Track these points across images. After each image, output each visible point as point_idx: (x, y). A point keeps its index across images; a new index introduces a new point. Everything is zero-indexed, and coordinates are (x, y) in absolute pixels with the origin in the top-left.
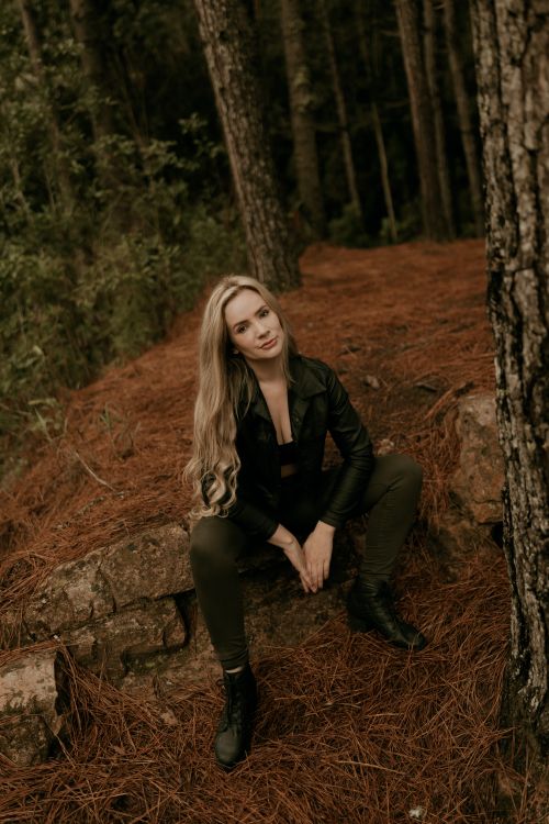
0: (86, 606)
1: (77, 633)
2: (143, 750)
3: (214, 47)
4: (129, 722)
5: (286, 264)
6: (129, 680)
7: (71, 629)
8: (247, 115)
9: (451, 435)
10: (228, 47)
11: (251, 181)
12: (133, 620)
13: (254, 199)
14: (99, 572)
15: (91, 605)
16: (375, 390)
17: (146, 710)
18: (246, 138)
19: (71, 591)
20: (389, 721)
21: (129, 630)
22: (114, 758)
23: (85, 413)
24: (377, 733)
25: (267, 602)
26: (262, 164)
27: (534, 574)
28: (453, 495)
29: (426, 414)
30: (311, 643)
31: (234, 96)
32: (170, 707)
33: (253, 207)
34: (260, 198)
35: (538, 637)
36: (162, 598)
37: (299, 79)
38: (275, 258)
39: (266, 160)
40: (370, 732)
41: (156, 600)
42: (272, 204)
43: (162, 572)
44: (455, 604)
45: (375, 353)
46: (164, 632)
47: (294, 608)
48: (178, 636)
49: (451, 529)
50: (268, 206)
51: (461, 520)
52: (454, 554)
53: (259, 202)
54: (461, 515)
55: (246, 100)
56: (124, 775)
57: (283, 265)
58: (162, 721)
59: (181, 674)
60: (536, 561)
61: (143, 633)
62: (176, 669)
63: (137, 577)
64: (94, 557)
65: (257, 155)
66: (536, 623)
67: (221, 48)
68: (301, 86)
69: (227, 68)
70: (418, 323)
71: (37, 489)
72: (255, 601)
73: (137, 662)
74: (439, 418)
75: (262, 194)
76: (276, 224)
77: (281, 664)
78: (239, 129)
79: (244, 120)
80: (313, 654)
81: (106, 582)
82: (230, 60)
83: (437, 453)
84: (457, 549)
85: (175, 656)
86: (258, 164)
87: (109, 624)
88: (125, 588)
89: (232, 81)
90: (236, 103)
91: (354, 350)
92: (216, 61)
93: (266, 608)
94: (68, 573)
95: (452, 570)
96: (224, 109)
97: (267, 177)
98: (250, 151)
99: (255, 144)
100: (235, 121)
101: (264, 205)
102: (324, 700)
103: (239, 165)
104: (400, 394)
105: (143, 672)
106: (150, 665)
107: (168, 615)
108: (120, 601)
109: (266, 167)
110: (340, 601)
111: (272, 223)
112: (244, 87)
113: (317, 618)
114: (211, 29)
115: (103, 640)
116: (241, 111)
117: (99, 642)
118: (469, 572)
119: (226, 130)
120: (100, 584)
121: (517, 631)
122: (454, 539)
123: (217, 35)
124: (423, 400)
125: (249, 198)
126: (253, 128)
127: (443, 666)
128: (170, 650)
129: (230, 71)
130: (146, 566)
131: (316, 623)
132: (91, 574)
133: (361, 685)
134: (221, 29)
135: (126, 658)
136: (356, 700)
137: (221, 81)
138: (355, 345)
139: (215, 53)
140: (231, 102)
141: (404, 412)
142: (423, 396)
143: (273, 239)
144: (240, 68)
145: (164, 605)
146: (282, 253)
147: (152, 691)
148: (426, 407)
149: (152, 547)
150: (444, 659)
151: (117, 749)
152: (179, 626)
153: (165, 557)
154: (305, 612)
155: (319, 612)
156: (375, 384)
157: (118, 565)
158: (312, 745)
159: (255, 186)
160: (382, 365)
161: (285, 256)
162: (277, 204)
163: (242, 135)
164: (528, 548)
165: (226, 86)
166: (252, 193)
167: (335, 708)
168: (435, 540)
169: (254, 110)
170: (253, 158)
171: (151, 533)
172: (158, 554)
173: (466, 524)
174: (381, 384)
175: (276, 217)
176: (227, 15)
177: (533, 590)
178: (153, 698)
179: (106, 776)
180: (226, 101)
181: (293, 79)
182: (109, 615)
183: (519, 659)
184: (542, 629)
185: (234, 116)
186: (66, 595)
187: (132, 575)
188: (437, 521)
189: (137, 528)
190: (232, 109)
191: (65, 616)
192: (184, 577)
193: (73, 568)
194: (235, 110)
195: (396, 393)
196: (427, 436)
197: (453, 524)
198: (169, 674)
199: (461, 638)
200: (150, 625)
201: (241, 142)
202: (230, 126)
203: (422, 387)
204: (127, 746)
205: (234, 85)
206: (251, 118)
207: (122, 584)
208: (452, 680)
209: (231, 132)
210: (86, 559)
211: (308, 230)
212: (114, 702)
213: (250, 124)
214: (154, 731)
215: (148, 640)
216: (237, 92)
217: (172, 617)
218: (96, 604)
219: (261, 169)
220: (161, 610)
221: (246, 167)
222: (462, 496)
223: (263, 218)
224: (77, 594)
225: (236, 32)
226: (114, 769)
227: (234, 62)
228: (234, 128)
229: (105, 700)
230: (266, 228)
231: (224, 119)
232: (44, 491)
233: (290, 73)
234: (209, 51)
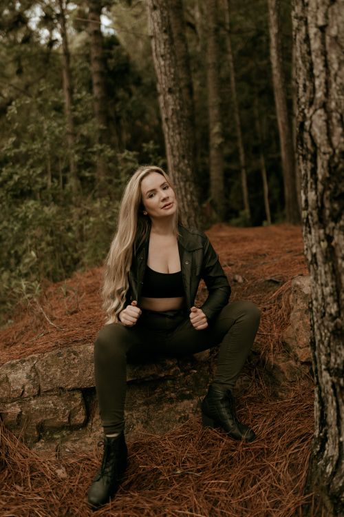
0: (20, 387)
1: (9, 405)
2: (36, 491)
3: (164, 96)
4: (31, 472)
5: (196, 222)
6: (40, 445)
7: (6, 403)
8: (180, 134)
9: (286, 306)
10: (173, 97)
11: (179, 171)
12: (50, 402)
13: (179, 182)
14: (33, 367)
15: (23, 387)
16: (240, 284)
17: (46, 466)
18: (178, 146)
19: (11, 377)
20: (222, 486)
21: (46, 408)
22: (14, 493)
23: (55, 294)
24: (210, 494)
25: (146, 404)
26: (186, 162)
27: (328, 355)
28: (284, 344)
29: (271, 295)
30: (173, 434)
31: (173, 123)
32: (64, 466)
33: (178, 187)
34: (182, 181)
35: (332, 412)
36: (73, 389)
37: (216, 129)
38: (189, 218)
39: (189, 160)
40: (206, 493)
41: (69, 391)
42: (190, 186)
43: (77, 372)
44: (280, 412)
45: (243, 266)
46: (70, 414)
47: (165, 409)
48: (80, 418)
49: (281, 365)
50: (187, 186)
51: (288, 360)
52: (283, 383)
53: (182, 184)
54: (289, 357)
55: (180, 126)
56: (17, 504)
57: (193, 222)
58: (56, 474)
59: (77, 445)
60: (329, 345)
61: (55, 412)
62: (75, 441)
63: (59, 374)
64: (33, 359)
65: (184, 157)
66: (330, 398)
67: (168, 97)
68: (217, 133)
69: (171, 107)
70: (274, 253)
71: (13, 333)
72: (138, 402)
73: (48, 433)
74: (279, 297)
75: (185, 179)
76: (191, 197)
77: (149, 444)
78: (174, 141)
79: (178, 137)
80: (174, 442)
81: (37, 374)
82: (173, 103)
83: (276, 318)
84: (285, 379)
85: (75, 433)
86: (184, 162)
87: (33, 402)
88: (49, 380)
89: (173, 114)
90: (174, 127)
91: (230, 265)
92: (165, 103)
93: (145, 407)
94: (13, 366)
95: (280, 394)
96: (167, 129)
97: (189, 170)
98: (180, 154)
99: (183, 151)
100: (172, 136)
101: (185, 185)
102: (175, 470)
103: (172, 162)
104: (255, 286)
105: (52, 440)
106: (56, 436)
107: (75, 402)
108: (44, 388)
109: (188, 164)
110: (199, 409)
111: (189, 196)
112: (179, 119)
113: (180, 418)
114: (164, 86)
115: (26, 412)
116: (177, 131)
117: (23, 413)
118: (292, 394)
119: (167, 141)
120: (33, 375)
121: (319, 413)
122: (283, 373)
123: (167, 89)
124: (270, 289)
125: (176, 180)
126: (183, 141)
127: (266, 451)
128: (72, 428)
129: (173, 109)
130: (66, 368)
131: (179, 422)
132: (28, 367)
133: (203, 462)
134: (170, 86)
135: (41, 428)
136: (198, 471)
137: (167, 114)
138: (231, 263)
139: (164, 99)
140: (171, 126)
141: (257, 295)
142: (271, 286)
143: (188, 206)
144: (178, 108)
145: (74, 395)
146: (193, 215)
147: (54, 454)
148: (272, 292)
149: (73, 356)
150: (266, 447)
151: (18, 487)
152: (82, 411)
153: (81, 364)
154: (172, 412)
155: (183, 414)
156: (240, 280)
157: (48, 365)
158: (161, 499)
159: (180, 174)
160: (247, 272)
161: (195, 217)
162: (193, 186)
163: (176, 144)
164: (323, 334)
165: (169, 117)
166: (178, 178)
167: (182, 475)
168: (270, 374)
169: (184, 131)
170: (181, 158)
171: (75, 348)
172: (76, 361)
173: (293, 363)
174: (244, 280)
175: (192, 194)
176: (174, 79)
177: (328, 369)
178: (53, 459)
179: (4, 503)
180: (168, 125)
181: (212, 129)
182: (34, 396)
183: (319, 437)
184: (335, 404)
185: (172, 133)
186: (7, 378)
187: (56, 372)
188: (272, 359)
189: (67, 344)
190: (171, 130)
191: (4, 393)
192: (91, 377)
193: (17, 363)
194: (173, 131)
195: (253, 285)
196: (271, 308)
197: (283, 362)
198: (69, 444)
199: (280, 435)
200: (61, 407)
201: (174, 149)
202: (169, 140)
203: (271, 281)
204: (26, 487)
205: (174, 116)
206: (182, 136)
207: (48, 377)
208: (272, 461)
209: (169, 142)
210: (27, 358)
211: (214, 215)
212: (25, 457)
213: (181, 139)
214: (48, 480)
215: (58, 417)
216: (175, 121)
217: (78, 404)
218: (26, 387)
219: (185, 165)
220: (70, 398)
221: (176, 163)
222: (291, 345)
223: (183, 193)
224: (15, 379)
225: (178, 89)
226: (12, 500)
227: (175, 104)
228: (171, 140)
229: (19, 455)
230: (185, 199)
231: (166, 136)
232: (17, 334)
233: (211, 126)
234: (161, 98)
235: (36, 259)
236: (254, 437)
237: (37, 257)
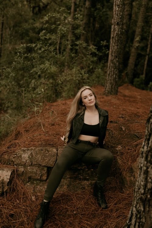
0: (25, 161)
1: (20, 167)
2: (24, 204)
3: (115, 26)
4: (23, 195)
5: (115, 87)
6: (28, 184)
7: (19, 165)
8: (117, 46)
9: (138, 152)
10: (118, 27)
11: (113, 63)
12: (35, 169)
13: (112, 68)
14: (31, 153)
15: (26, 161)
16: (123, 131)
17: (29, 194)
18: (115, 51)
19: (23, 156)
20: (88, 224)
21: (33, 171)
22: (16, 203)
23: (48, 110)
24: (83, 226)
25: (70, 178)
26: (117, 59)
28: (132, 169)
29: (134, 143)
30: (78, 194)
31: (115, 40)
32: (35, 196)
33: (111, 70)
34: (113, 68)
35: (134, 221)
36: (44, 166)
37: (137, 39)
38: (112, 85)
39: (118, 59)
40: (82, 226)
41: (42, 166)
42: (116, 71)
43: (47, 160)
44: (120, 200)
45: (128, 120)
46: (41, 175)
47: (77, 182)
48: (44, 178)
49: (127, 178)
50: (115, 71)
51: (131, 177)
53: (113, 69)
54: (132, 175)
55: (118, 42)
56: (16, 208)
57: (114, 88)
58: (32, 198)
59: (41, 188)
61: (36, 174)
62: (41, 186)
63: (40, 158)
64: (32, 149)
65: (116, 57)
66: (134, 217)
67: (116, 26)
68: (137, 41)
69: (116, 32)
70: (143, 116)
71: (29, 125)
72: (68, 176)
73: (32, 180)
74: (137, 145)
75: (114, 67)
76: (115, 76)
77: (67, 196)
78: (114, 49)
79: (116, 47)
80: (76, 198)
81: (32, 157)
82: (117, 30)
83: (132, 155)
84: (127, 184)
85: (42, 183)
86: (116, 59)
87: (28, 168)
88: (36, 160)
89: (116, 36)
90: (115, 42)
91: (122, 118)
92: (114, 29)
93: (70, 179)
94: (24, 151)
95: (123, 189)
96: (112, 42)
97: (117, 63)
98: (115, 55)
99: (117, 54)
100: (113, 46)
101: (114, 70)
102: (74, 211)
103: (111, 58)
104: (129, 135)
105: (33, 183)
106: (35, 182)
107: (44, 171)
108: (34, 163)
109: (118, 61)
110: (90, 186)
111: (114, 76)
112: (119, 38)
113: (82, 187)
114: (115, 21)
115: (25, 171)
116: (116, 44)
117: (24, 171)
118: (128, 192)
119: (111, 48)
120: (31, 156)
121: (130, 216)
122: (127, 181)
123: (116, 23)
124: (135, 139)
125: (111, 67)
126: (118, 49)
127: (109, 216)
128: (41, 180)
129: (117, 33)
130: (43, 156)
131: (81, 189)
132: (29, 153)
133: (85, 211)
134: (118, 22)
135: (30, 178)
136: (82, 215)
137: (113, 35)
138: (123, 116)
139: (114, 27)
140: (114, 41)
141: (128, 140)
142: (135, 137)
143: (113, 80)
144: (120, 33)
145: (44, 168)
146: (114, 84)
147: (33, 189)
148: (135, 141)
149: (47, 152)
150: (110, 214)
151: (17, 201)
152: (46, 175)
153: (49, 156)
154: (79, 184)
155: (83, 186)
156: (124, 129)
157: (37, 153)
158: (65, 222)
159: (113, 65)
160: (128, 125)
161: (115, 85)
162: (118, 71)
163: (114, 50)
165: (114, 37)
166: (111, 66)
167: (75, 214)
168: (122, 179)
169: (120, 45)
170: (115, 57)
171: (48, 148)
172: (48, 154)
173: (132, 178)
174: (125, 130)
175: (116, 74)
176: (121, 18)
177: (136, 207)
178: (32, 191)
179: (12, 207)
180: (113, 40)
181: (136, 38)
182: (29, 165)
183: (128, 224)
184: (135, 219)
185: (114, 45)
186: (21, 156)
187: (39, 157)
188: (124, 174)
189: (46, 145)
190: (114, 43)
191: (19, 161)
192: (51, 163)
193: (26, 150)
194: (115, 44)
195: (128, 134)
196: (131, 149)
197: (129, 177)
198: (39, 187)
199: (117, 210)
200: (39, 172)
201: (113, 52)
202: (112, 47)
203: (135, 135)
204: (20, 201)
205: (117, 37)
206: (118, 47)
207: (36, 159)
208: (110, 221)
209: (112, 49)
210: (30, 149)
211: (126, 80)
212: (22, 188)
213: (117, 48)
214: (28, 200)
215: (36, 176)
216: (117, 39)
217: (45, 172)
218: (27, 161)
219: (116, 61)
220: (43, 169)
221: (112, 59)
222: (134, 170)
223: (112, 74)
224: (24, 157)
225: (122, 23)
226: (15, 206)
227: (118, 31)
228: (113, 48)
229: (20, 187)
230: (112, 77)
231: (111, 45)
232: (30, 126)
233: (136, 37)
234: (113, 26)
235: (44, 93)
236: (107, 207)
237: (44, 92)
